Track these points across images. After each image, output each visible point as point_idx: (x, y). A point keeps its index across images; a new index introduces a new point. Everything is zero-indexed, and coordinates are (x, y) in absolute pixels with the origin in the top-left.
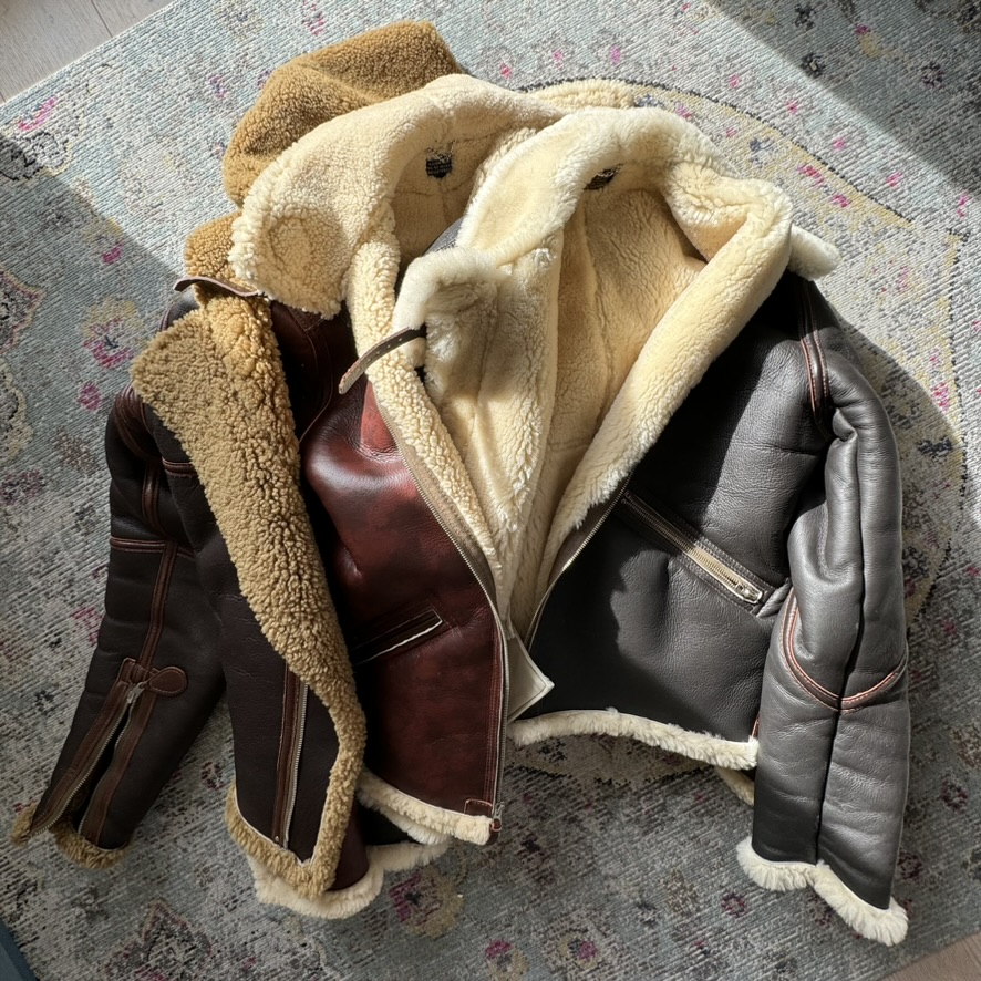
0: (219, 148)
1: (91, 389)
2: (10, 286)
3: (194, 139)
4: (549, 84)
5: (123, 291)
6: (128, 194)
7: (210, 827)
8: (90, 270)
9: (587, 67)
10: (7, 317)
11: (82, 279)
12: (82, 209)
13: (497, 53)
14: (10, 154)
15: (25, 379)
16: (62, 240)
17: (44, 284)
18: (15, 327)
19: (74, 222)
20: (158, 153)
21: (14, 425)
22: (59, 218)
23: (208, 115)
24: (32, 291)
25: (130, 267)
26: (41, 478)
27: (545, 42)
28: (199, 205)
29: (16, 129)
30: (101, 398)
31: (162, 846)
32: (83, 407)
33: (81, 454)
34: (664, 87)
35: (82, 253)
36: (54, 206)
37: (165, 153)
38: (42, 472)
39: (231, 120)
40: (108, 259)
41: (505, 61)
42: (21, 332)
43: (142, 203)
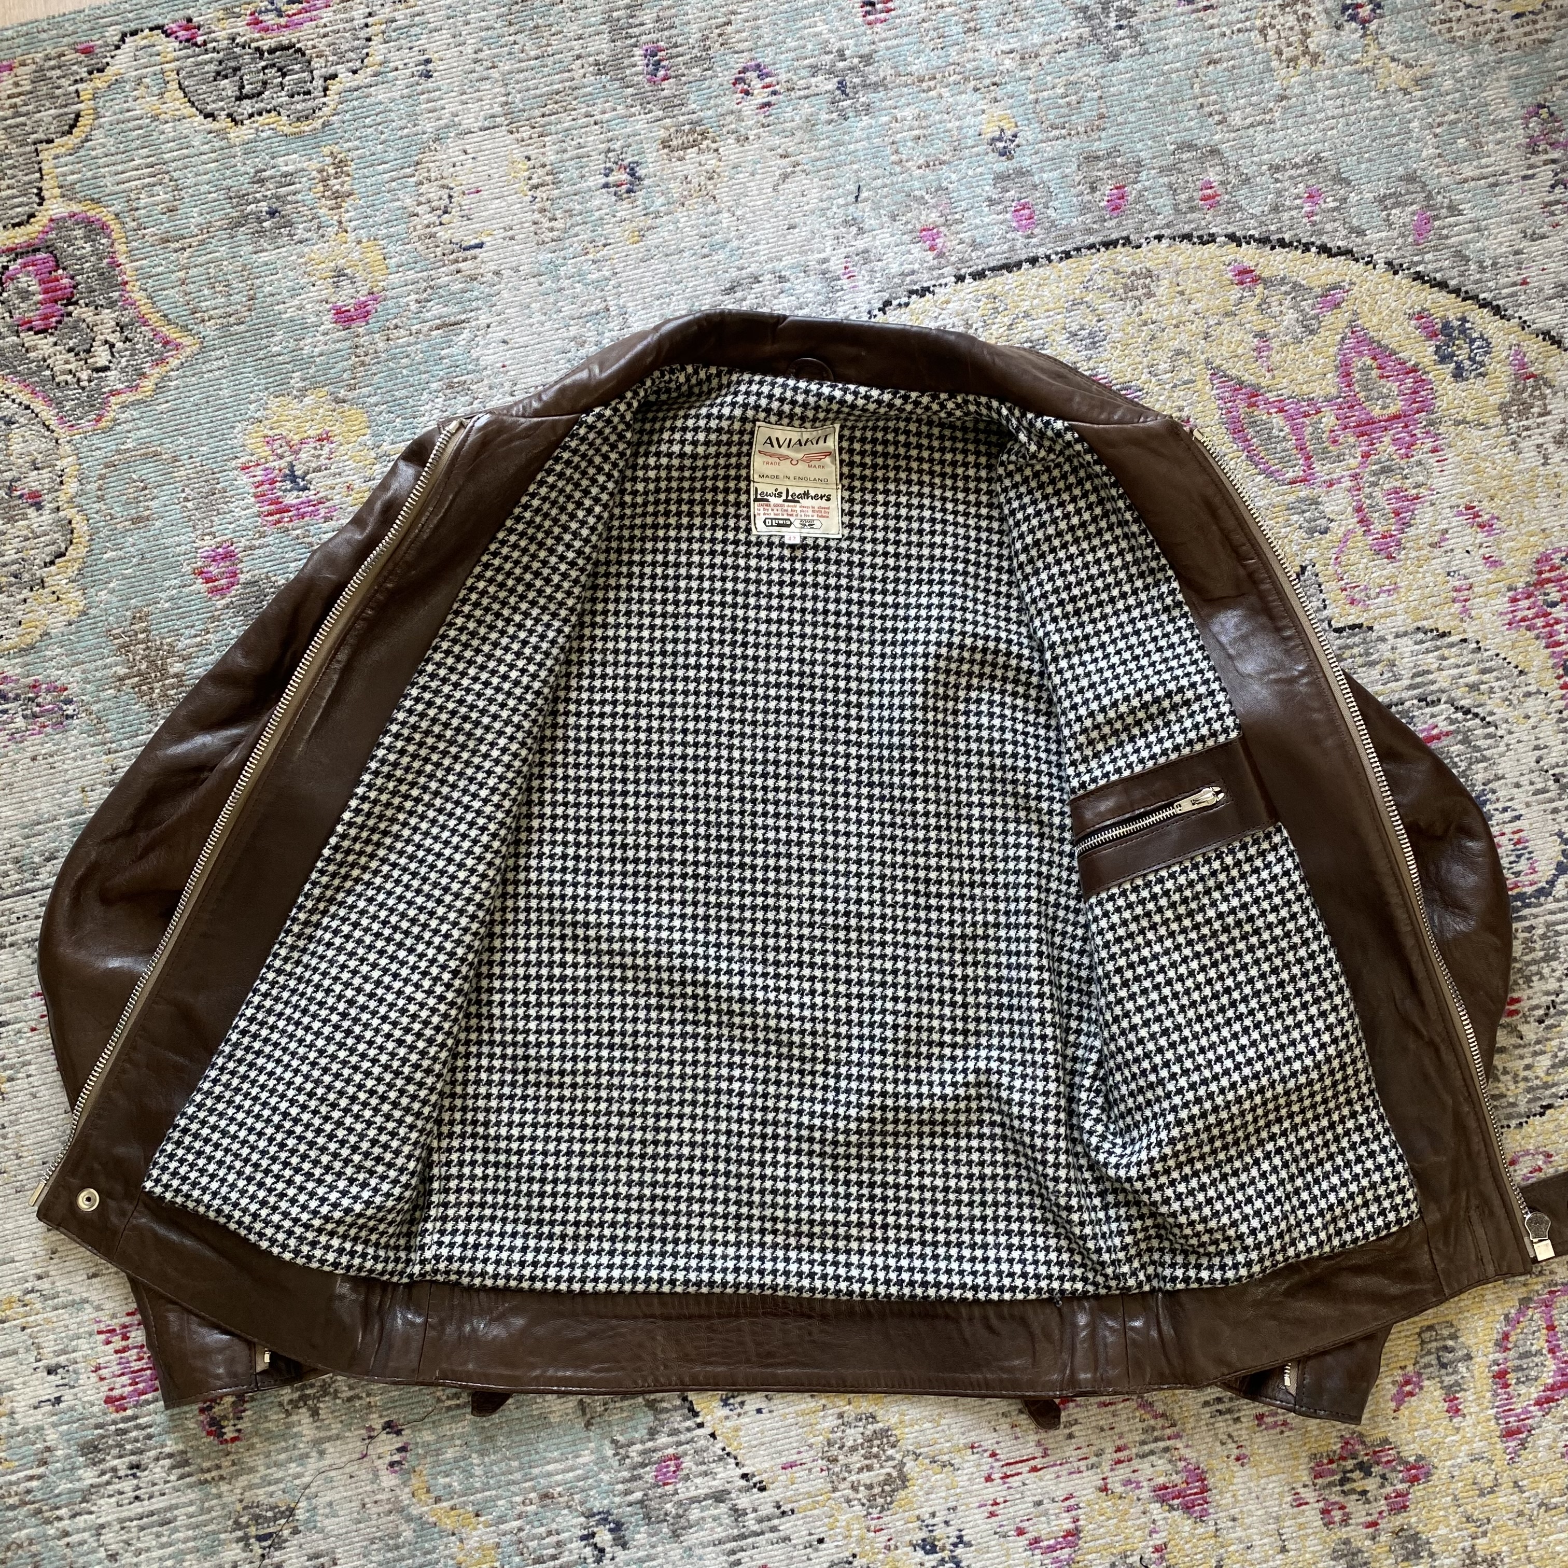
0: (625, 177)
1: (228, 556)
2: (131, 312)
3: (579, 146)
4: (1282, 243)
5: (352, 388)
6: (420, 210)
7: (182, 1521)
8: (299, 329)
9: (1361, 233)
10: (106, 369)
11: (278, 343)
12: (322, 211)
13: (1201, 160)
14: (213, 67)
15: (101, 499)
16: (264, 257)
17: (201, 328)
18: (113, 393)
19: (300, 232)
20: (502, 151)
21: (49, 581)
22: (272, 213)
23: (621, 110)
24: (172, 334)
25: (381, 345)
26: (69, 702)
27: (1296, 166)
28: (553, 269)
29: (241, 27)
30: (243, 578)
31: (66, 1534)
32: (200, 585)
33: (165, 676)
34: (1497, 310)
35: (295, 292)
36: (270, 189)
37: (518, 153)
38: (74, 688)
39: (663, 134)
40: (344, 317)
41: (1213, 175)
42: (124, 407)
43: (443, 234)
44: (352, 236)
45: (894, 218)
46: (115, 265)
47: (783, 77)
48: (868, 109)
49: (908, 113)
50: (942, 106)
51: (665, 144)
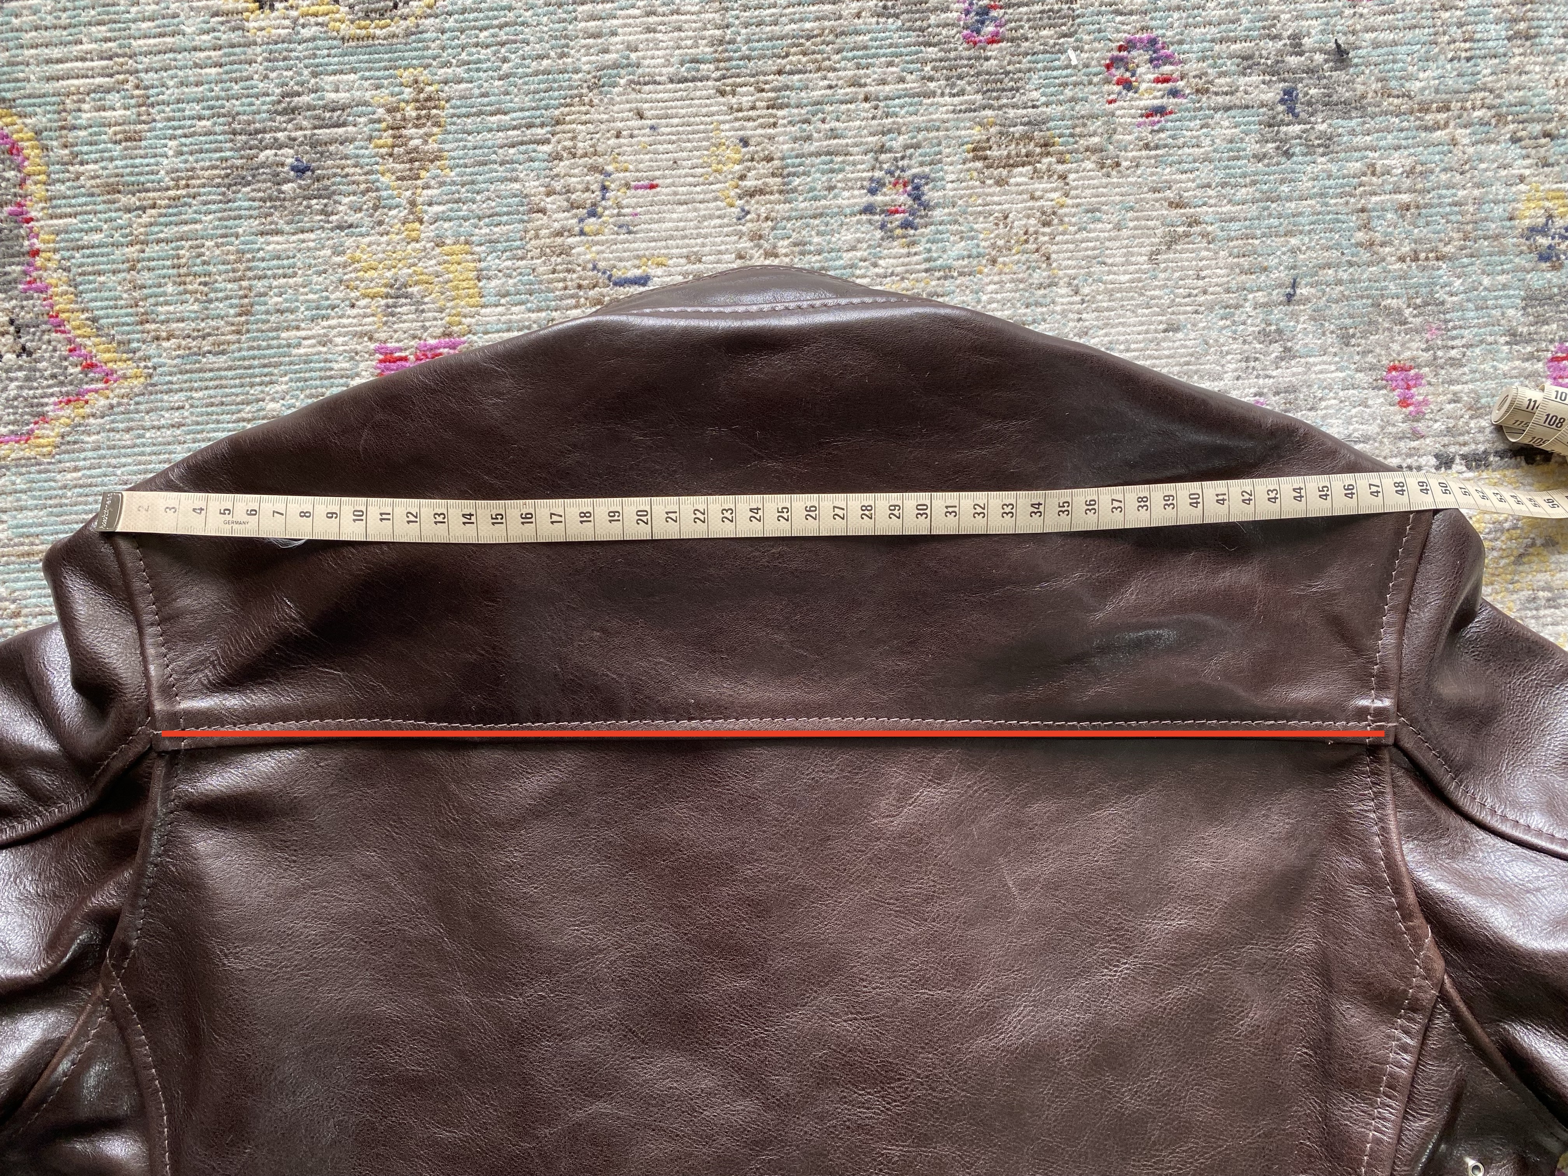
0: (903, 199)
2: (37, 304)
3: (833, 134)
6: (549, 203)
12: (385, 180)
16: (276, 244)
17: (152, 350)
19: (342, 209)
20: (703, 123)
22: (300, 170)
23: (912, 83)
24: (103, 352)
35: (319, 313)
36: (301, 128)
37: (728, 133)
39: (977, 133)
43: (583, 252)
44: (428, 232)
45: (1346, 339)
46: (21, 218)
47: (1193, 67)
48: (1328, 142)
49: (1398, 161)
50: (1452, 160)
51: (979, 152)
